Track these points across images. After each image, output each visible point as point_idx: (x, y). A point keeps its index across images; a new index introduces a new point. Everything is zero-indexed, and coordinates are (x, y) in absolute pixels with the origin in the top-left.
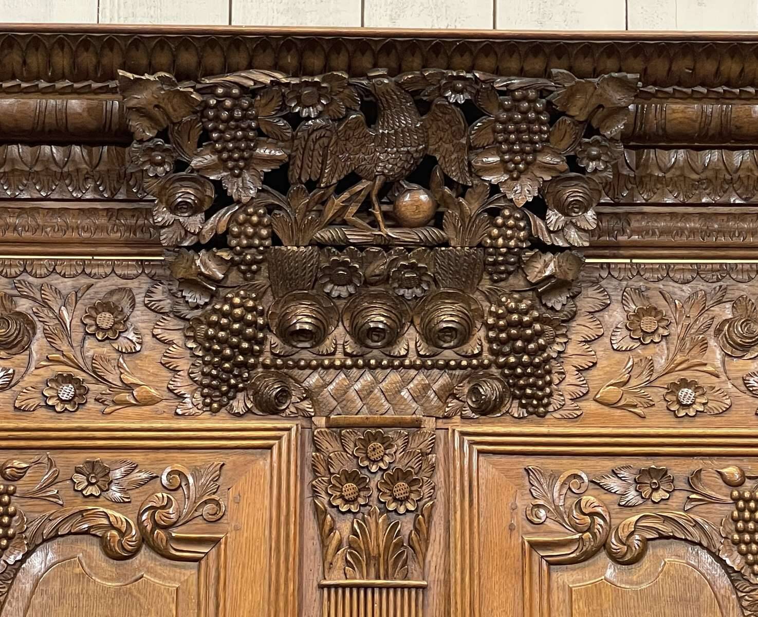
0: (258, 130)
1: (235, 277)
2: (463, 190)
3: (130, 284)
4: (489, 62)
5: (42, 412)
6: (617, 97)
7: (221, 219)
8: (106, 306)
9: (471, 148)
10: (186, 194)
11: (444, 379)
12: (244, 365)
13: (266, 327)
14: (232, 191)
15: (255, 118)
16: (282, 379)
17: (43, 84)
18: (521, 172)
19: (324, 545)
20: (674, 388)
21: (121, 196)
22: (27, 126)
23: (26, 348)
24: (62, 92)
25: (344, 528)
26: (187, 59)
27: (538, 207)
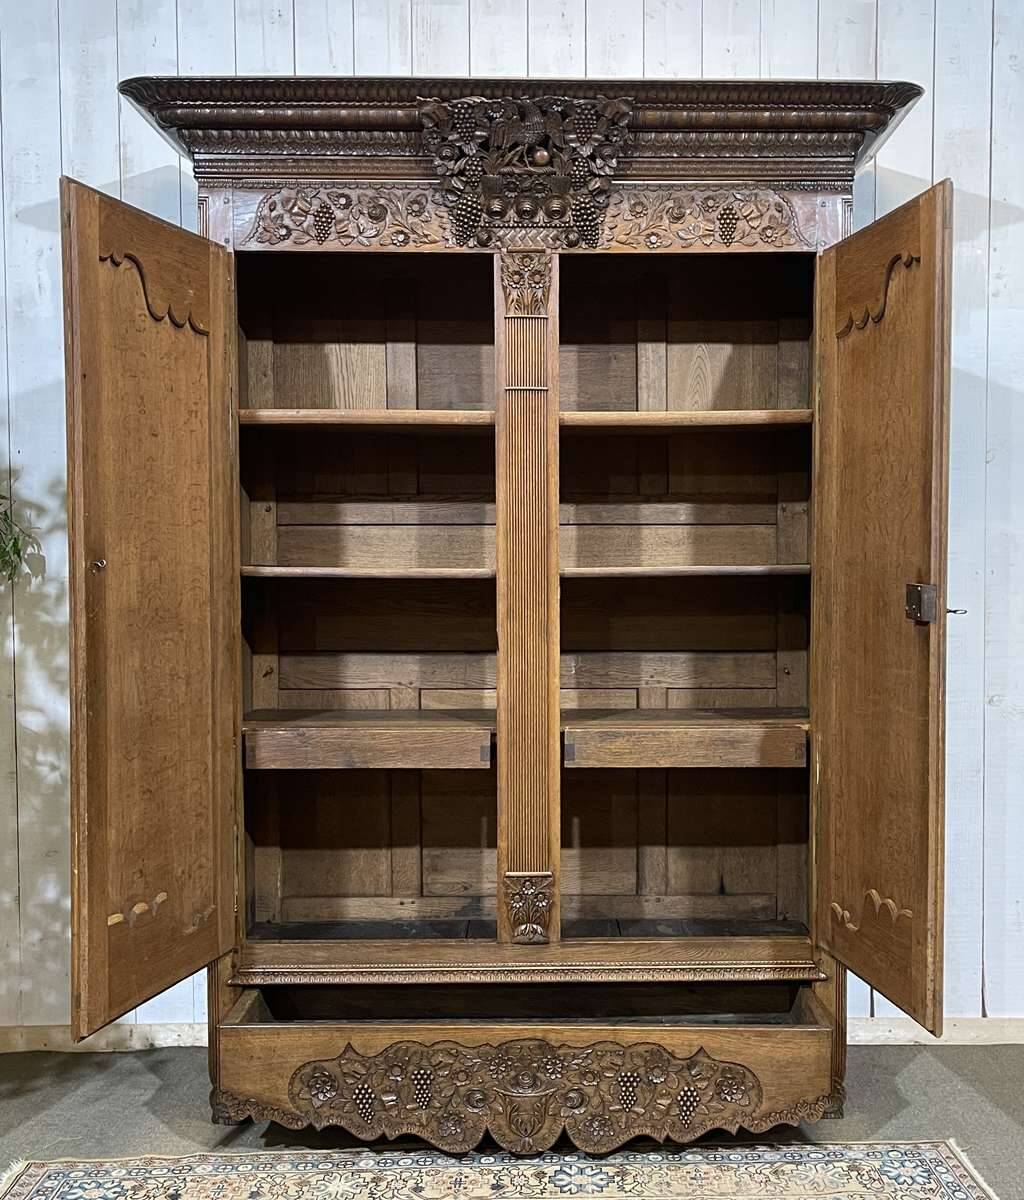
0: (475, 123)
1: (468, 189)
2: (561, 150)
3: (426, 192)
4: (571, 93)
5: (392, 246)
6: (625, 108)
7: (462, 163)
8: (416, 202)
9: (564, 131)
10: (446, 152)
11: (555, 232)
12: (472, 226)
13: (481, 210)
14: (466, 150)
15: (474, 118)
16: (488, 232)
17: (386, 104)
18: (586, 142)
19: (506, 302)
20: (648, 236)
21: (420, 154)
22: (380, 121)
23: (385, 219)
24: (393, 107)
25: (514, 295)
26: (445, 92)
27: (592, 157)
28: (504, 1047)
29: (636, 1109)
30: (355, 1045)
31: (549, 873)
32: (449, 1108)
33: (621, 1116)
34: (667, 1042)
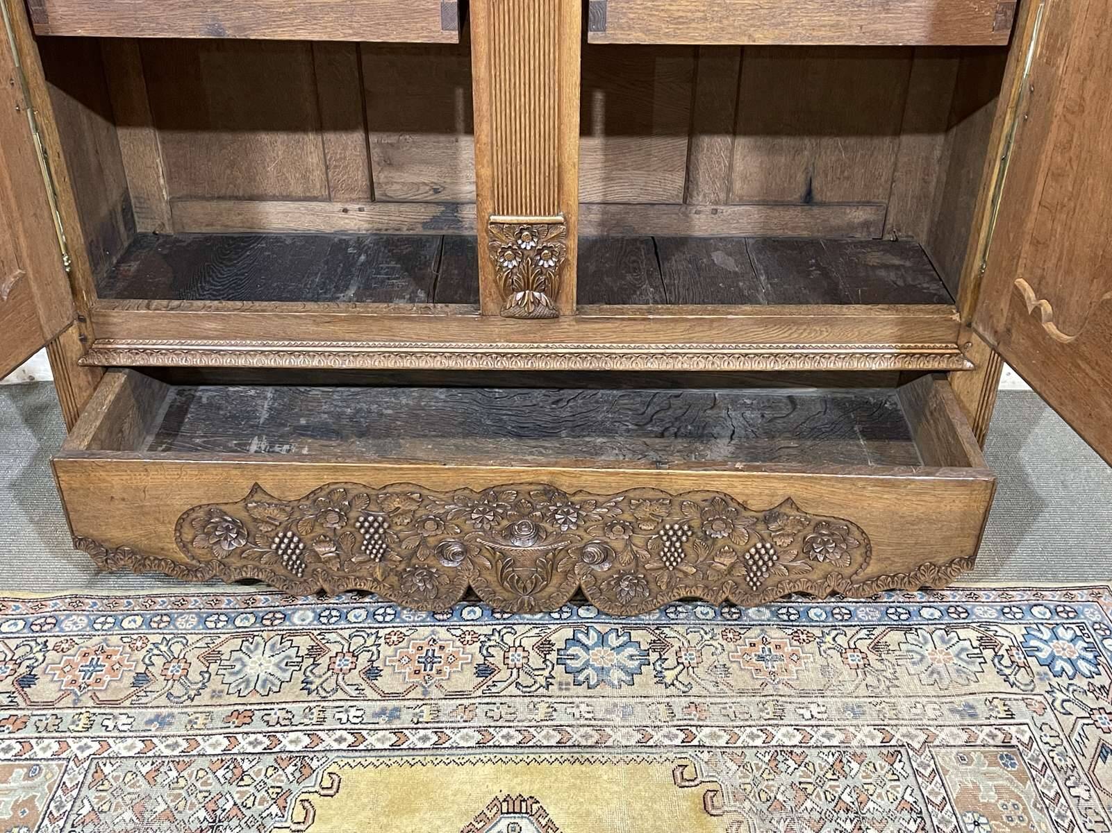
28: (492, 494)
29: (684, 568)
30: (267, 487)
31: (560, 218)
32: (414, 561)
33: (662, 576)
34: (737, 490)
